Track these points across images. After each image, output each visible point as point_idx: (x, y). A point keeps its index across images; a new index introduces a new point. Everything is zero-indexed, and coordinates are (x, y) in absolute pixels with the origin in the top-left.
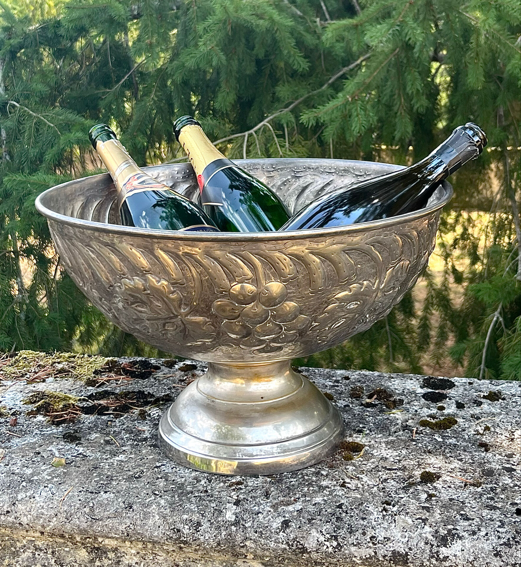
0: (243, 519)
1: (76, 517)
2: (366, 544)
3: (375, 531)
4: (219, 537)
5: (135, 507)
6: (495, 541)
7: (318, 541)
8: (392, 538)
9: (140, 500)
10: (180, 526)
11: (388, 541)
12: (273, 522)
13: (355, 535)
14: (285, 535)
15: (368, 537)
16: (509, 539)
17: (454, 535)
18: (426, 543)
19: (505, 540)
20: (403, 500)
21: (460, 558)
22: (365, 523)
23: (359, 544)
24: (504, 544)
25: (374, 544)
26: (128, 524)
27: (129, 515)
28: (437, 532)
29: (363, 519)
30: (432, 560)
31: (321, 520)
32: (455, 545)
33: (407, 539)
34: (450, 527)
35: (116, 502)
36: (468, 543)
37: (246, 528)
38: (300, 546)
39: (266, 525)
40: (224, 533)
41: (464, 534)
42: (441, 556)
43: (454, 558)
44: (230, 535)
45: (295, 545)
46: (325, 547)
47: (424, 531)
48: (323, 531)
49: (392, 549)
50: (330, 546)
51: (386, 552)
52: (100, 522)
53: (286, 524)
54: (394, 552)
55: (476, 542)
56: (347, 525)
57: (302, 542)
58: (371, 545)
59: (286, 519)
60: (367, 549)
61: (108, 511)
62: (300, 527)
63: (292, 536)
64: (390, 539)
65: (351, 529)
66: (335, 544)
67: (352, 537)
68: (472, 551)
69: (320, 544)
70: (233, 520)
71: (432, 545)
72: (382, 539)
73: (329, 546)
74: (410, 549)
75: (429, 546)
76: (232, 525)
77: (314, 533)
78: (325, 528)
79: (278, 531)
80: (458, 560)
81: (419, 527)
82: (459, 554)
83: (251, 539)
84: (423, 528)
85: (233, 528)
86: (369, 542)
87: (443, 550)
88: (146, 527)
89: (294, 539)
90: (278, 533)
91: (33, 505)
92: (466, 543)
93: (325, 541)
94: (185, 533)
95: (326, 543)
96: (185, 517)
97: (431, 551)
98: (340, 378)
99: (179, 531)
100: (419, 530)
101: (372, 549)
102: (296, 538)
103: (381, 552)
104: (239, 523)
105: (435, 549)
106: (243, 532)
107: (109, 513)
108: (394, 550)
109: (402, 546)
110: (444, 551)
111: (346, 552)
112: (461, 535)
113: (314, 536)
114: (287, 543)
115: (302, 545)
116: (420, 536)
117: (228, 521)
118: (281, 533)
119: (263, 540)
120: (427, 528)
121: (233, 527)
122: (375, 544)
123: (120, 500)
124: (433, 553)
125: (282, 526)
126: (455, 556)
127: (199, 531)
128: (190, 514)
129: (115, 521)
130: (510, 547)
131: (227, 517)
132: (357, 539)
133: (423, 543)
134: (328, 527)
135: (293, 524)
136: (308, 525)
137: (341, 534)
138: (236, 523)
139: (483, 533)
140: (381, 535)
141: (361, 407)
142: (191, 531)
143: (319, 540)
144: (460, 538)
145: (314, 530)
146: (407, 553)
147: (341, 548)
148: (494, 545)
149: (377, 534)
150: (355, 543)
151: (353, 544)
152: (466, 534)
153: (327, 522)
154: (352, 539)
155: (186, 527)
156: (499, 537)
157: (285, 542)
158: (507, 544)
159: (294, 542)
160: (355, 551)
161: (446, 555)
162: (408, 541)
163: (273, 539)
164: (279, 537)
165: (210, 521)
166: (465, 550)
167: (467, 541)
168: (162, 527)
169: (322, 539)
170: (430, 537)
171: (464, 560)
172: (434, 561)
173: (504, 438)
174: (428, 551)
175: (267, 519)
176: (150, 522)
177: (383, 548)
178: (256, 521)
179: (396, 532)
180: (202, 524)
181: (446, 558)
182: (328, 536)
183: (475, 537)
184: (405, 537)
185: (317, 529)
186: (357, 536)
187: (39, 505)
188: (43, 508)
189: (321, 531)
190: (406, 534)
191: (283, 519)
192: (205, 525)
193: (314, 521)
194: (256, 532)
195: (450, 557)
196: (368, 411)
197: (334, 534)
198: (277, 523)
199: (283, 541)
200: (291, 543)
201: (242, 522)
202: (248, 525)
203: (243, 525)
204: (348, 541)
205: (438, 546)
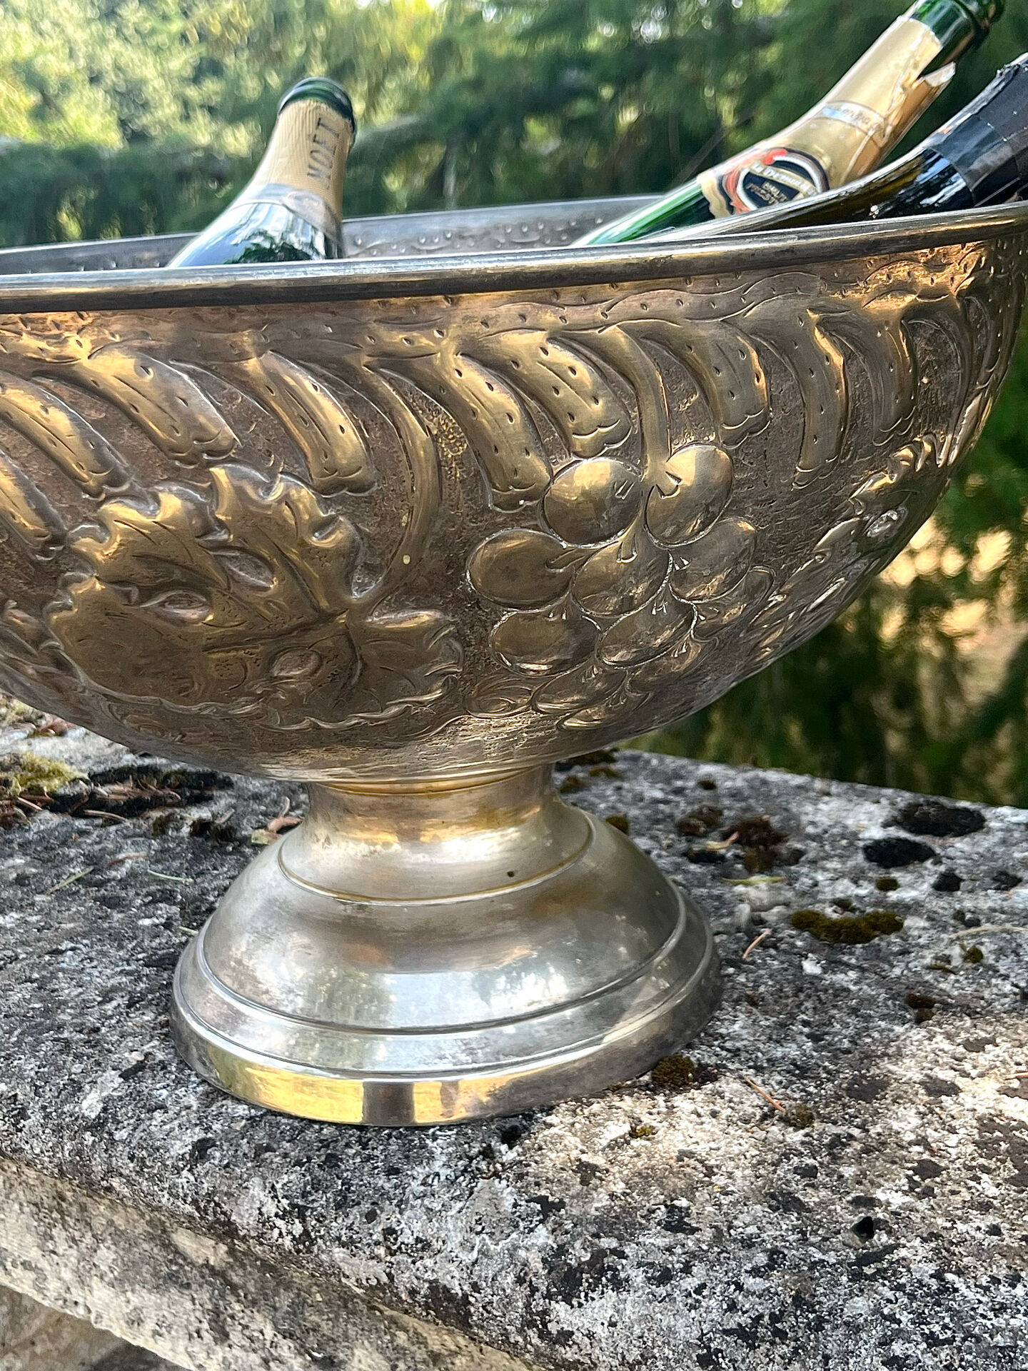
0: (115, 1115)
2: (369, 1245)
3: (401, 1213)
4: (60, 1155)
6: (715, 1315)
7: (261, 1214)
8: (437, 1245)
11: (423, 1249)
12: (176, 1138)
13: (347, 1216)
14: (192, 1179)
15: (380, 1229)
16: (761, 1316)
17: (602, 1272)
18: (520, 1281)
19: (744, 1320)
20: (546, 1132)
21: (604, 1345)
22: (387, 1186)
23: (352, 1241)
24: (740, 1332)
25: (390, 1251)
28: (561, 1250)
29: (392, 1171)
30: (530, 1332)
31: (286, 1155)
32: (597, 1304)
33: (475, 1254)
34: (607, 1243)
36: (632, 1306)
37: (113, 1142)
38: (222, 1218)
39: (158, 1144)
40: (70, 1146)
41: (633, 1273)
42: (553, 1328)
43: (587, 1340)
45: (210, 1211)
46: (276, 1231)
47: (528, 1242)
48: (278, 1186)
49: (431, 1276)
50: (286, 1233)
51: (415, 1281)
53: (201, 1150)
54: (434, 1285)
55: (658, 1307)
56: (340, 1182)
57: (225, 1208)
58: (381, 1251)
59: (210, 1135)
60: (371, 1263)
62: (227, 1166)
63: (205, 1186)
64: (429, 1245)
65: (345, 1198)
66: (298, 1228)
67: (340, 1220)
68: (637, 1331)
69: (264, 1221)
70: (93, 1116)
71: (534, 1290)
72: (411, 1241)
73: (284, 1231)
74: (476, 1287)
75: (525, 1290)
76: (87, 1129)
77: (256, 1190)
78: (285, 1178)
79: (181, 1164)
80: (597, 1351)
81: (522, 1224)
82: (601, 1332)
83: (121, 1175)
84: (531, 1230)
85: (89, 1138)
86: (377, 1243)
87: (560, 1308)
89: (211, 1196)
90: (178, 1171)
92: (629, 1306)
93: (277, 1215)
95: (279, 1223)
97: (527, 1306)
98: (691, 784)
100: (514, 1235)
101: (383, 1266)
102: (214, 1193)
103: (405, 1280)
104: (103, 1125)
105: (539, 1303)
106: (106, 1151)
108: (436, 1281)
109: (456, 1274)
110: (562, 1314)
111: (324, 1257)
112: (622, 1275)
113: (253, 1196)
114: (195, 1202)
115: (224, 1213)
116: (511, 1256)
117: (83, 1117)
118: (185, 1173)
119: (145, 1183)
120: (542, 1236)
121: (87, 1135)
122: (393, 1254)
124: (531, 1314)
125: (191, 1155)
126: (590, 1335)
127: (20, 1130)
128: (13, 1083)
130: (752, 1347)
131: (85, 1104)
132: (350, 1228)
133: (511, 1278)
134: (292, 1177)
135: (218, 1154)
136: (249, 1165)
137: (316, 1205)
138: (97, 1126)
139: (690, 1283)
140: (412, 1226)
141: (680, 860)
143: (264, 1210)
144: (619, 1284)
145: (257, 1180)
146: (465, 1296)
147: (312, 1244)
148: (706, 1327)
149: (403, 1225)
150: (344, 1239)
151: (339, 1238)
152: (638, 1277)
153: (299, 1163)
154: (338, 1226)
156: (732, 1307)
157: (189, 1199)
158: (747, 1336)
159: (209, 1202)
160: (343, 1260)
161: (566, 1328)
162: (474, 1264)
163: (167, 1185)
164: (180, 1180)
166: (620, 1325)
167: (631, 1297)
169: (271, 1208)
170: (537, 1264)
171: (614, 1355)
172: (533, 1335)
173: (1008, 988)
174: (520, 1304)
175: (167, 1127)
177: (408, 1269)
178: (141, 1127)
179: (452, 1231)
180: (29, 1112)
181: (565, 1337)
182: (285, 1202)
183: (662, 1291)
184: (473, 1248)
185: (264, 1178)
186: (352, 1217)
189: (273, 1187)
190: (478, 1239)
191: (202, 1135)
192: (35, 1119)
193: (267, 1155)
194: (132, 1158)
195: (578, 1337)
196: (686, 872)
197: (300, 1202)
198: (181, 1147)
199: (186, 1195)
200: (202, 1205)
201: (110, 1126)
202: (121, 1135)
203: (111, 1134)
204: (329, 1229)
205: (549, 1296)
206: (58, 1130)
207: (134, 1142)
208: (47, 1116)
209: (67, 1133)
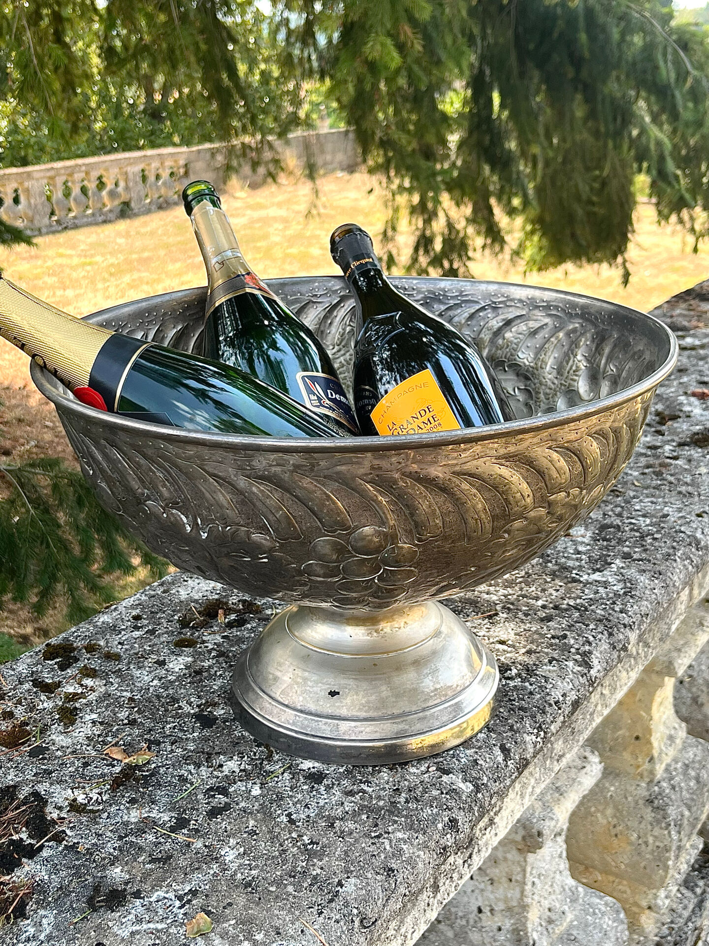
0: (475, 778)
2: (557, 713)
3: (552, 695)
5: (394, 866)
7: (533, 743)
9: (383, 856)
10: (444, 841)
11: (565, 696)
12: (496, 758)
14: (512, 761)
15: (554, 705)
18: (582, 676)
19: (606, 632)
21: (601, 670)
23: (553, 717)
25: (560, 709)
26: (404, 892)
27: (398, 880)
28: (576, 660)
32: (594, 661)
35: (371, 882)
37: (486, 785)
39: (495, 766)
40: (476, 808)
42: (593, 679)
43: (598, 674)
44: (481, 806)
49: (571, 702)
52: (380, 920)
53: (504, 750)
63: (516, 757)
64: (565, 693)
66: (542, 734)
67: (548, 716)
70: (473, 788)
71: (586, 674)
72: (562, 698)
74: (578, 690)
75: (584, 677)
76: (476, 794)
77: (526, 738)
78: (528, 725)
82: (599, 667)
85: (480, 796)
87: (591, 671)
89: (520, 759)
90: (506, 766)
92: (596, 654)
93: (536, 738)
94: (450, 844)
96: (440, 826)
99: (445, 848)
101: (562, 715)
102: (520, 756)
103: (567, 712)
104: (478, 785)
105: (589, 676)
106: (487, 791)
107: (380, 900)
113: (528, 741)
117: (471, 793)
118: (509, 762)
123: (370, 876)
127: (458, 830)
129: (391, 902)
132: (551, 714)
134: (528, 722)
135: (509, 744)
136: (518, 735)
137: (540, 720)
138: (477, 789)
142: (454, 837)
144: (590, 652)
145: (525, 735)
146: (579, 697)
147: (546, 734)
149: (556, 697)
151: (551, 721)
152: (588, 647)
153: (522, 718)
154: (549, 719)
155: (449, 836)
156: (602, 633)
158: (610, 634)
160: (554, 728)
161: (595, 676)
163: (508, 775)
164: (510, 768)
165: (460, 808)
166: (600, 660)
167: (594, 652)
168: (431, 861)
169: (533, 738)
170: (579, 669)
172: (591, 688)
174: (586, 682)
177: (566, 707)
180: (457, 818)
182: (536, 731)
183: (594, 644)
184: (568, 682)
185: (525, 732)
186: (549, 711)
189: (529, 731)
190: (566, 679)
192: (461, 817)
193: (515, 727)
194: (495, 781)
197: (537, 725)
198: (500, 756)
199: (514, 770)
201: (479, 782)
202: (485, 779)
203: (483, 784)
204: (547, 723)
206: (470, 809)
207: (491, 776)
208: (464, 810)
209: (473, 805)
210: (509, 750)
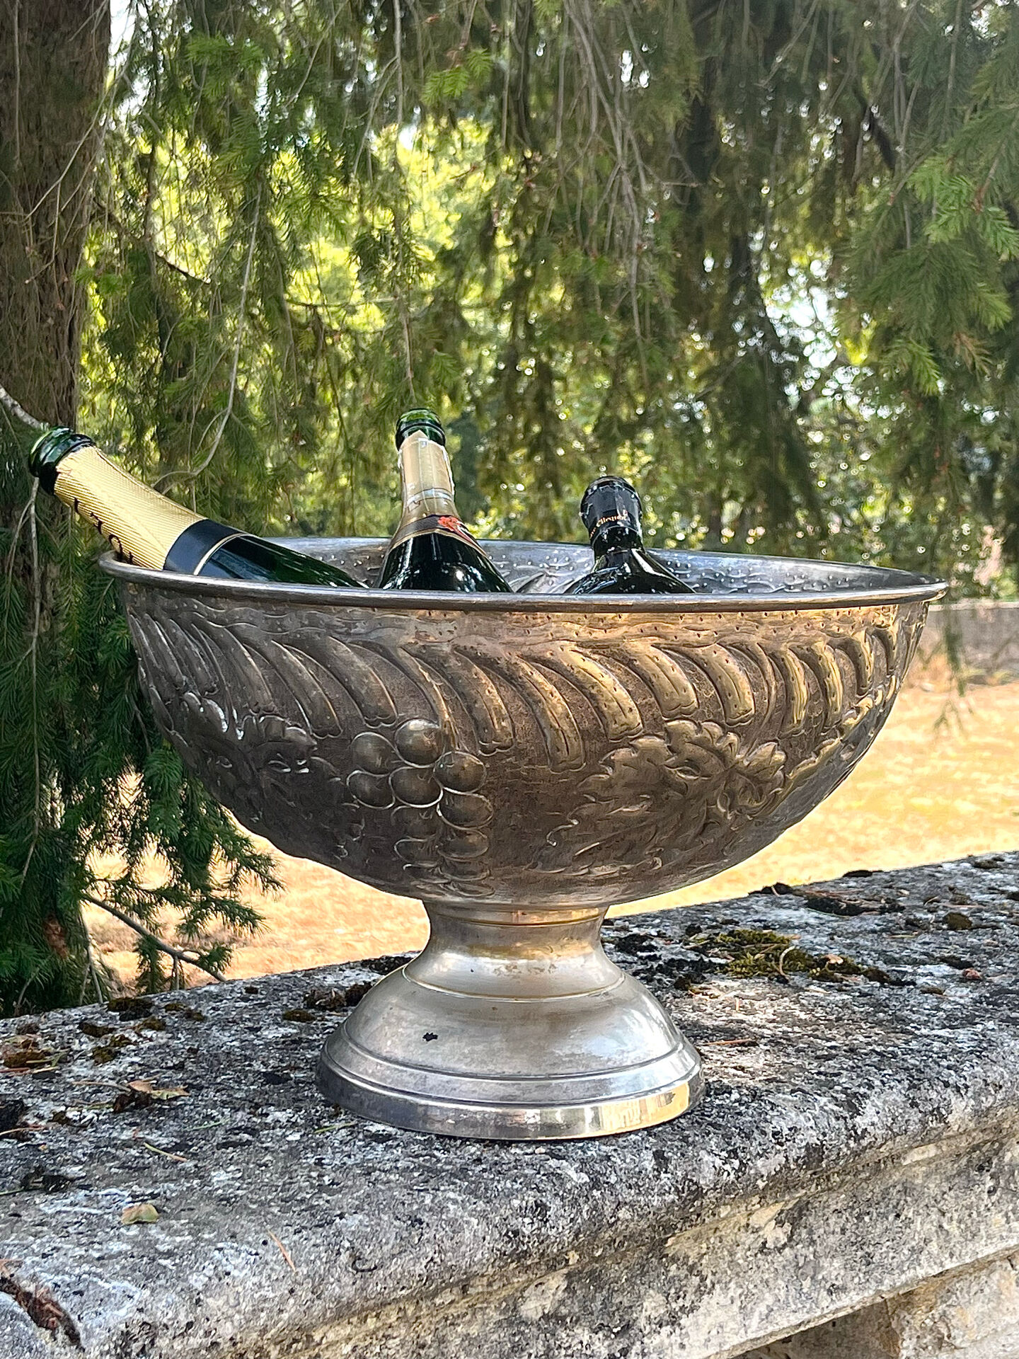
0: (598, 1172)
1: (332, 1280)
2: (772, 1148)
3: (771, 1123)
5: (425, 1219)
7: (714, 1169)
8: (798, 1126)
9: (415, 1207)
10: (516, 1223)
11: (795, 1132)
14: (668, 1175)
15: (770, 1136)
18: (837, 1119)
21: (878, 1125)
23: (765, 1151)
25: (781, 1144)
26: (431, 1254)
27: (426, 1236)
28: (834, 1097)
32: (868, 1109)
33: (812, 1121)
35: (384, 1224)
37: (612, 1185)
38: (694, 1187)
39: (636, 1168)
40: (586, 1208)
42: (859, 1133)
43: (872, 1128)
44: (595, 1208)
45: (684, 1190)
46: (724, 1175)
48: (714, 1147)
49: (804, 1144)
51: (798, 1152)
52: (381, 1272)
53: (659, 1156)
54: (807, 1148)
56: (734, 1129)
57: (694, 1180)
58: (778, 1147)
59: (656, 1148)
60: (775, 1158)
61: (387, 1243)
62: (683, 1154)
63: (678, 1173)
66: (736, 1163)
67: (753, 1144)
69: (718, 1172)
72: (788, 1131)
73: (729, 1171)
74: (824, 1134)
75: (842, 1122)
76: (592, 1189)
77: (704, 1156)
80: (877, 1130)
82: (876, 1119)
85: (596, 1193)
87: (858, 1119)
88: (463, 1249)
89: (685, 1178)
90: (658, 1178)
91: (240, 1289)
93: (723, 1164)
94: (527, 1233)
95: (727, 1167)
96: (516, 1203)
97: (847, 1129)
99: (516, 1233)
101: (782, 1155)
103: (793, 1155)
104: (598, 1181)
105: (850, 1124)
107: (390, 1246)
108: (807, 1144)
109: (815, 1134)
112: (861, 1092)
113: (706, 1162)
114: (675, 1190)
115: (695, 1183)
116: (825, 1110)
117: (582, 1183)
118: (663, 1175)
121: (595, 1193)
123: (386, 1218)
124: (850, 1132)
125: (659, 1163)
126: (873, 1124)
127: (546, 1221)
128: (521, 1196)
129: (407, 1257)
132: (760, 1144)
133: (834, 1120)
134: (714, 1140)
135: (670, 1152)
137: (737, 1144)
138: (595, 1184)
142: (536, 1226)
143: (715, 1166)
144: (865, 1096)
145: (703, 1151)
146: (821, 1142)
147: (745, 1168)
149: (778, 1127)
154: (754, 1148)
155: (527, 1220)
159: (683, 1184)
160: (762, 1166)
161: (864, 1129)
162: (817, 1124)
163: (654, 1191)
164: (661, 1182)
165: (557, 1195)
166: (880, 1111)
167: (873, 1098)
168: (488, 1238)
169: (718, 1162)
170: (835, 1108)
171: (883, 1127)
172: (852, 1142)
174: (844, 1130)
176: (468, 1235)
177: (793, 1147)
181: (864, 1133)
182: (724, 1154)
183: (877, 1088)
184: (809, 1118)
185: (705, 1148)
186: (758, 1138)
187: (249, 1284)
188: (260, 1286)
192: (554, 1206)
194: (630, 1187)
195: (869, 1130)
197: (730, 1147)
198: (649, 1163)
199: (669, 1189)
201: (602, 1179)
202: (614, 1179)
203: (607, 1183)
204: (750, 1153)
205: (852, 1117)
206: (574, 1203)
208: (563, 1199)
209: (581, 1200)
210: (667, 1160)
